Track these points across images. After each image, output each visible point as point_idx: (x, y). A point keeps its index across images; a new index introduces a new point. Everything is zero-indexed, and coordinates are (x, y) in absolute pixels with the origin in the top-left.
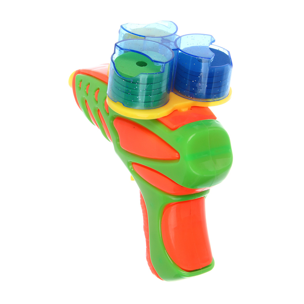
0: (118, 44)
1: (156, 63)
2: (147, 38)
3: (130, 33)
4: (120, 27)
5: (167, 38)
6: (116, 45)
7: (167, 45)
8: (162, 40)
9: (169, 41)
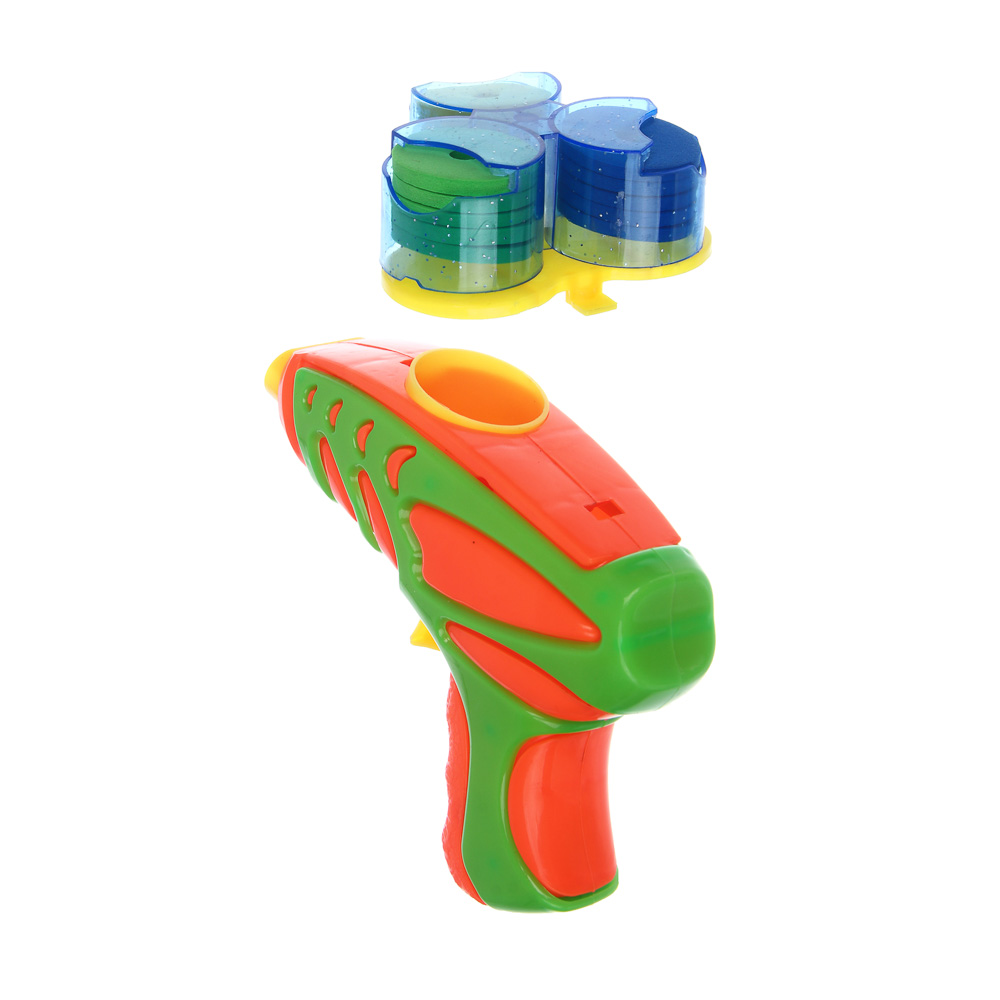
0: (399, 132)
1: (495, 170)
2: (475, 114)
3: (435, 104)
4: (410, 92)
5: (531, 111)
6: (395, 134)
7: (529, 125)
8: (515, 117)
9: (535, 118)
